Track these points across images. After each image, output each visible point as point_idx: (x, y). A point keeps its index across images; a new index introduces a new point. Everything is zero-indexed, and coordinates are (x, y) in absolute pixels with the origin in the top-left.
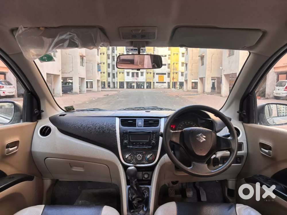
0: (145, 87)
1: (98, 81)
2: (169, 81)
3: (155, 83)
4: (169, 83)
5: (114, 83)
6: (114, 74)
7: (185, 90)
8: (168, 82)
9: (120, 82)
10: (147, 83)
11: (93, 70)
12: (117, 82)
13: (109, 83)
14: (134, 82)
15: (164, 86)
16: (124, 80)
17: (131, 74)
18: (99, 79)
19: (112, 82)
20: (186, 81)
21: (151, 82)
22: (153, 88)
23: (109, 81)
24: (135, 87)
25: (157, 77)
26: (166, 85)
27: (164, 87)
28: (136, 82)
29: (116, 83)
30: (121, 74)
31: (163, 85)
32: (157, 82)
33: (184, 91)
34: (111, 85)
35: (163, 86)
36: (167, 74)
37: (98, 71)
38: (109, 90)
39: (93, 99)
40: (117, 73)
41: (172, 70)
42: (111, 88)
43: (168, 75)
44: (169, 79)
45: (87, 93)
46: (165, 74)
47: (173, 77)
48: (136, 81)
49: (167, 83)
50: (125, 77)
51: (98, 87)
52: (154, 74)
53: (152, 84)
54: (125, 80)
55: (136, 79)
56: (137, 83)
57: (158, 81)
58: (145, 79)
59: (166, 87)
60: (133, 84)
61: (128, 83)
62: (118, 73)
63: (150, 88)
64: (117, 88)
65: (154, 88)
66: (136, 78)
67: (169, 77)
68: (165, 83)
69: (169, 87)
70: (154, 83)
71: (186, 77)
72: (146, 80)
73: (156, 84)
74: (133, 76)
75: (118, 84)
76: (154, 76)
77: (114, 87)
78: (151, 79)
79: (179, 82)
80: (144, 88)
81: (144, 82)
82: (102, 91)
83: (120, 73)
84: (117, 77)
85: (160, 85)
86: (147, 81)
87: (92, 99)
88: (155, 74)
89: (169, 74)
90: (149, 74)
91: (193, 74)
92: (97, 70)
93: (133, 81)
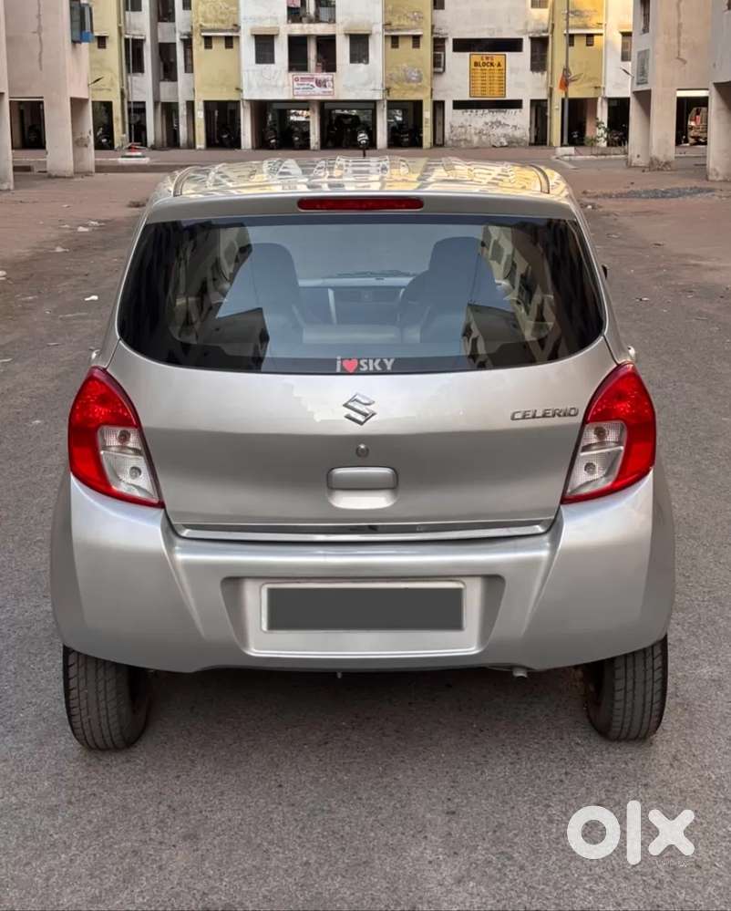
0: (382, 137)
1: (77, 104)
2: (543, 95)
3: (449, 106)
4: (539, 108)
5: (169, 110)
6: (165, 52)
7: (635, 161)
8: (535, 103)
9: (207, 104)
10: (393, 105)
11: (43, 35)
12: (191, 105)
13: (138, 110)
14: (304, 104)
15: (509, 131)
16: (239, 90)
17: (281, 51)
18: (83, 95)
19: (156, 103)
20: (644, 98)
21: (418, 105)
22: (435, 144)
23: (136, 97)
24: (315, 137)
25: (458, 64)
26: (520, 122)
27: (505, 136)
28: (322, 103)
29: (182, 111)
30: (218, 46)
31: (499, 124)
32: (459, 105)
33: (629, 165)
34: (153, 129)
35: (500, 131)
36: (527, 45)
37: (74, 42)
38: (145, 161)
39: (81, 229)
40: (188, 43)
41: (560, 23)
42: (153, 148)
43: (533, 50)
44: (541, 78)
45: (16, 187)
46: (513, 45)
47: (566, 70)
48: (318, 94)
49: (526, 105)
50: (244, 67)
51: (78, 143)
52: (438, 43)
53: (427, 114)
54: (245, 88)
55: (320, 83)
56: (327, 106)
57: (467, 98)
58: (378, 83)
59: (518, 134)
60: (297, 117)
61: (260, 108)
62: (198, 43)
63: (416, 142)
64: (191, 145)
65: (442, 145)
66: (322, 76)
67: (539, 63)
68: (516, 104)
69: (540, 138)
70: (438, 106)
71: (642, 73)
72: (388, 90)
73: (451, 115)
74: (297, 61)
75: (200, 115)
76: (438, 62)
77: (172, 140)
78: (420, 79)
79: (610, 100)
80: (372, 144)
81: (374, 102)
82: (99, 169)
83: (208, 41)
84: (189, 68)
85: (480, 119)
86: (395, 96)
87: (73, 229)
88: (449, 46)
89: (540, 44)
90: (406, 46)
91: (684, 54)
92: (68, 39)
93: (301, 95)
